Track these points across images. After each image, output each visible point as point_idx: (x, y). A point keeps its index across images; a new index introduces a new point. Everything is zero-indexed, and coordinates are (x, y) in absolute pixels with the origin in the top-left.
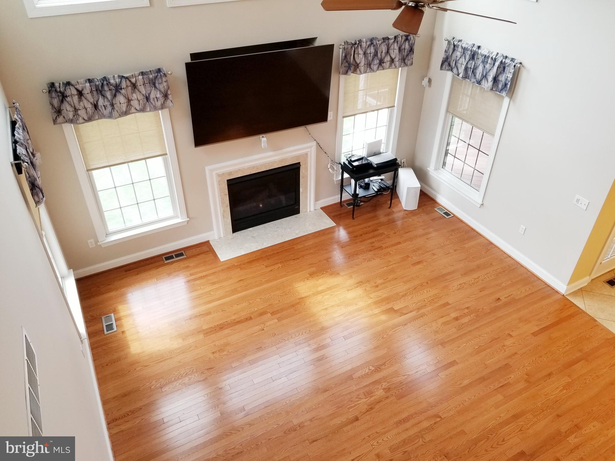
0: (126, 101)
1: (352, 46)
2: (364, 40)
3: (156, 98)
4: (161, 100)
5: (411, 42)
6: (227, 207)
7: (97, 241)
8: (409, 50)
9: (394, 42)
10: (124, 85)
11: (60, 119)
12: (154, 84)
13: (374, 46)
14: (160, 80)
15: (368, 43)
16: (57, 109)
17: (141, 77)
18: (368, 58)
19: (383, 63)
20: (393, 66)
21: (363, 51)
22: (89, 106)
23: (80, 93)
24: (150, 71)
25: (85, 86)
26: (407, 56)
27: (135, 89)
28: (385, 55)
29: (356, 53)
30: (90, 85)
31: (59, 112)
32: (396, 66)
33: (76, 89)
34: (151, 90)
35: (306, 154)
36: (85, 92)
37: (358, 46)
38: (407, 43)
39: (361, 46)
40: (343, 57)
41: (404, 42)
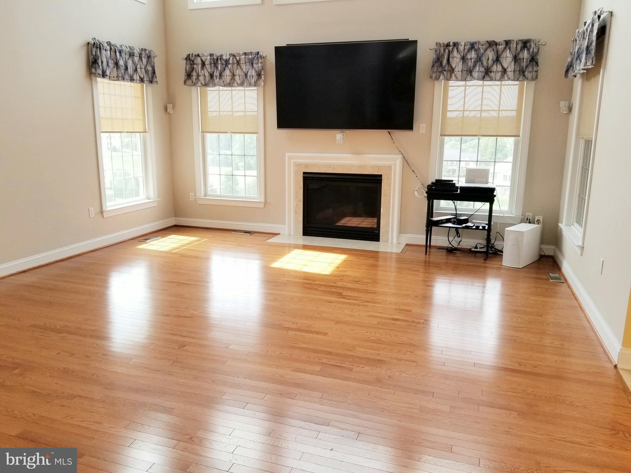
0: (231, 74)
1: (445, 48)
2: (463, 43)
3: (252, 75)
4: (255, 78)
5: (532, 50)
6: (300, 201)
7: (195, 196)
8: (529, 60)
9: (505, 48)
10: (231, 61)
11: (189, 82)
12: (252, 64)
13: (475, 50)
14: (256, 61)
15: (468, 47)
16: (188, 73)
17: (244, 56)
18: (468, 64)
19: (491, 72)
20: (506, 78)
21: (461, 56)
22: (207, 74)
23: (203, 64)
24: (251, 52)
25: (207, 59)
26: (527, 67)
27: (238, 66)
28: (494, 63)
29: (451, 56)
30: (210, 59)
31: (189, 75)
32: (509, 78)
33: (202, 60)
34: (249, 68)
35: (390, 167)
36: (206, 63)
37: (453, 49)
38: (526, 51)
39: (457, 49)
40: (434, 59)
41: (521, 50)
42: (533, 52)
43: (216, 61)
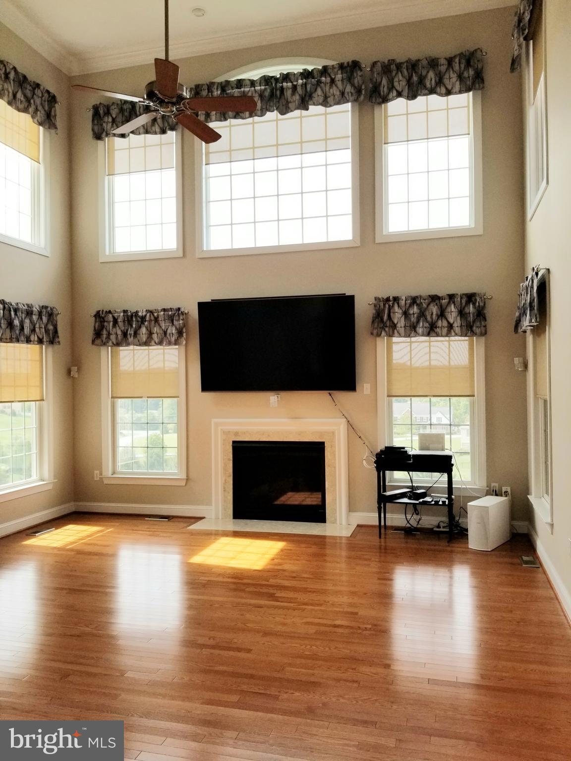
0: (147, 332)
1: (385, 302)
2: (404, 298)
3: (172, 333)
4: (176, 336)
5: (477, 304)
6: (229, 476)
7: (101, 474)
8: (475, 314)
9: (449, 303)
10: (148, 318)
11: (98, 341)
12: (172, 321)
13: (417, 305)
14: (177, 318)
15: (409, 301)
16: (97, 331)
17: (163, 313)
18: (410, 319)
19: (436, 327)
20: (453, 334)
21: (402, 311)
22: (119, 332)
23: (115, 321)
24: (171, 308)
25: (120, 315)
26: (474, 321)
27: (156, 323)
28: (438, 318)
29: (392, 311)
30: (124, 315)
31: (98, 334)
32: (456, 334)
33: (113, 317)
34: (169, 325)
35: (333, 433)
36: (119, 320)
37: (393, 304)
38: (471, 305)
39: (398, 304)
40: (373, 314)
41: (466, 304)
42: (479, 306)
43: (131, 318)
